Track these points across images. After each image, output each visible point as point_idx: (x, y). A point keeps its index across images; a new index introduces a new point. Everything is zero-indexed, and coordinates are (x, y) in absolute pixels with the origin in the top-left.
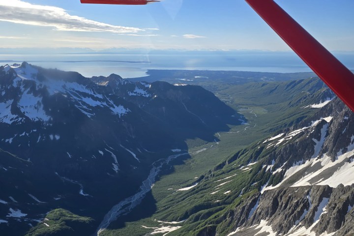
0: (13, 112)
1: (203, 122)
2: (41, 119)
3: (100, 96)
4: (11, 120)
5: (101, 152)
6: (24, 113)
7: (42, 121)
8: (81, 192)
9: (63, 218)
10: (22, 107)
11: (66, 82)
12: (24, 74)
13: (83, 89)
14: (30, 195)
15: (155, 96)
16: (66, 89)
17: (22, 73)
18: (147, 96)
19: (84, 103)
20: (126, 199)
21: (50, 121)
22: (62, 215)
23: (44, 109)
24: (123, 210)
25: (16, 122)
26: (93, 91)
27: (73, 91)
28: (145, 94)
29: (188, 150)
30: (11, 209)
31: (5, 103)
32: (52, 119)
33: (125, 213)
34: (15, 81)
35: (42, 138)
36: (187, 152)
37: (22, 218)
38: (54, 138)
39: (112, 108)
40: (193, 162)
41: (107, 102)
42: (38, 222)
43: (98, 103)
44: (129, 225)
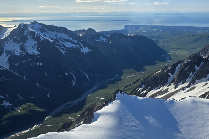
0: (21, 49)
1: (140, 59)
2: (34, 53)
3: (76, 41)
4: (19, 53)
5: (67, 74)
6: (26, 50)
7: (34, 54)
8: (48, 96)
9: (29, 108)
10: (26, 46)
11: (58, 33)
12: (33, 28)
13: (66, 37)
14: (18, 94)
15: (111, 42)
16: (57, 37)
17: (32, 28)
18: (106, 42)
19: (63, 45)
20: (71, 101)
21: (39, 55)
22: (29, 106)
23: (37, 48)
24: (66, 107)
25: (21, 55)
26: (72, 38)
27: (61, 38)
28: (105, 41)
29: (122, 76)
30: (4, 101)
31: (19, 44)
32: (40, 54)
33: (66, 109)
34: (25, 32)
35: (33, 64)
36: (121, 77)
37: (8, 106)
38: (39, 64)
39: (81, 49)
40: (121, 83)
41: (79, 45)
42: (15, 109)
43: (74, 45)
44: (64, 116)
